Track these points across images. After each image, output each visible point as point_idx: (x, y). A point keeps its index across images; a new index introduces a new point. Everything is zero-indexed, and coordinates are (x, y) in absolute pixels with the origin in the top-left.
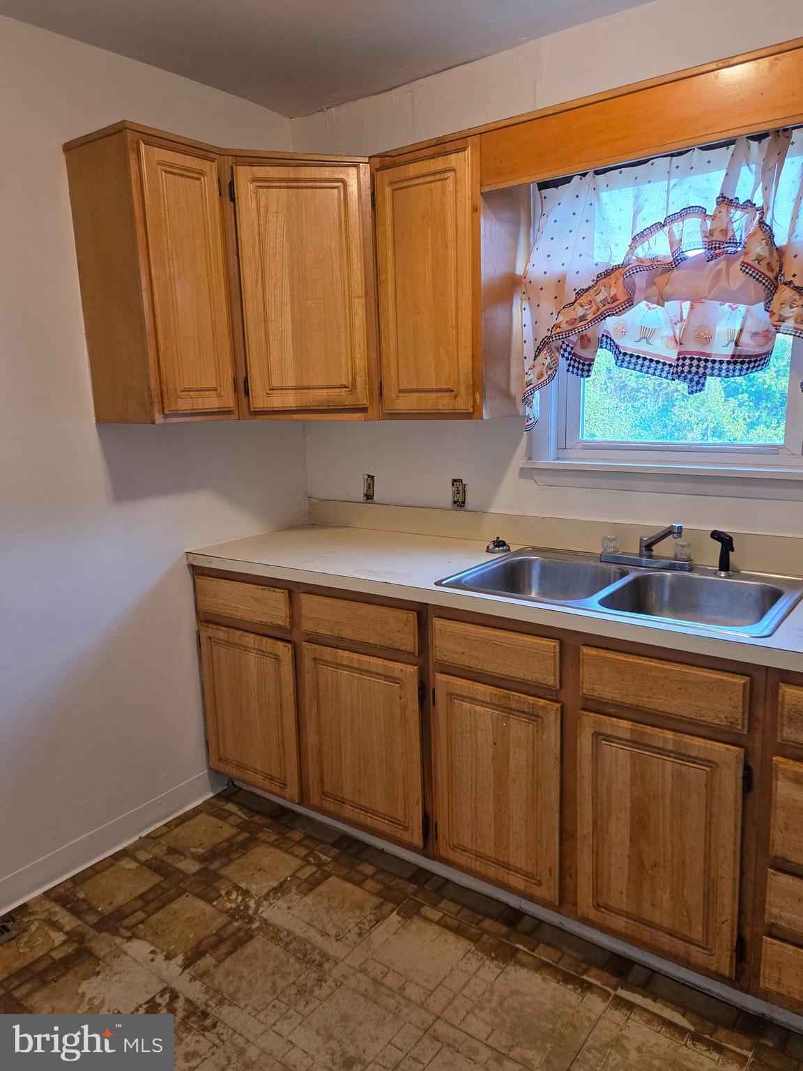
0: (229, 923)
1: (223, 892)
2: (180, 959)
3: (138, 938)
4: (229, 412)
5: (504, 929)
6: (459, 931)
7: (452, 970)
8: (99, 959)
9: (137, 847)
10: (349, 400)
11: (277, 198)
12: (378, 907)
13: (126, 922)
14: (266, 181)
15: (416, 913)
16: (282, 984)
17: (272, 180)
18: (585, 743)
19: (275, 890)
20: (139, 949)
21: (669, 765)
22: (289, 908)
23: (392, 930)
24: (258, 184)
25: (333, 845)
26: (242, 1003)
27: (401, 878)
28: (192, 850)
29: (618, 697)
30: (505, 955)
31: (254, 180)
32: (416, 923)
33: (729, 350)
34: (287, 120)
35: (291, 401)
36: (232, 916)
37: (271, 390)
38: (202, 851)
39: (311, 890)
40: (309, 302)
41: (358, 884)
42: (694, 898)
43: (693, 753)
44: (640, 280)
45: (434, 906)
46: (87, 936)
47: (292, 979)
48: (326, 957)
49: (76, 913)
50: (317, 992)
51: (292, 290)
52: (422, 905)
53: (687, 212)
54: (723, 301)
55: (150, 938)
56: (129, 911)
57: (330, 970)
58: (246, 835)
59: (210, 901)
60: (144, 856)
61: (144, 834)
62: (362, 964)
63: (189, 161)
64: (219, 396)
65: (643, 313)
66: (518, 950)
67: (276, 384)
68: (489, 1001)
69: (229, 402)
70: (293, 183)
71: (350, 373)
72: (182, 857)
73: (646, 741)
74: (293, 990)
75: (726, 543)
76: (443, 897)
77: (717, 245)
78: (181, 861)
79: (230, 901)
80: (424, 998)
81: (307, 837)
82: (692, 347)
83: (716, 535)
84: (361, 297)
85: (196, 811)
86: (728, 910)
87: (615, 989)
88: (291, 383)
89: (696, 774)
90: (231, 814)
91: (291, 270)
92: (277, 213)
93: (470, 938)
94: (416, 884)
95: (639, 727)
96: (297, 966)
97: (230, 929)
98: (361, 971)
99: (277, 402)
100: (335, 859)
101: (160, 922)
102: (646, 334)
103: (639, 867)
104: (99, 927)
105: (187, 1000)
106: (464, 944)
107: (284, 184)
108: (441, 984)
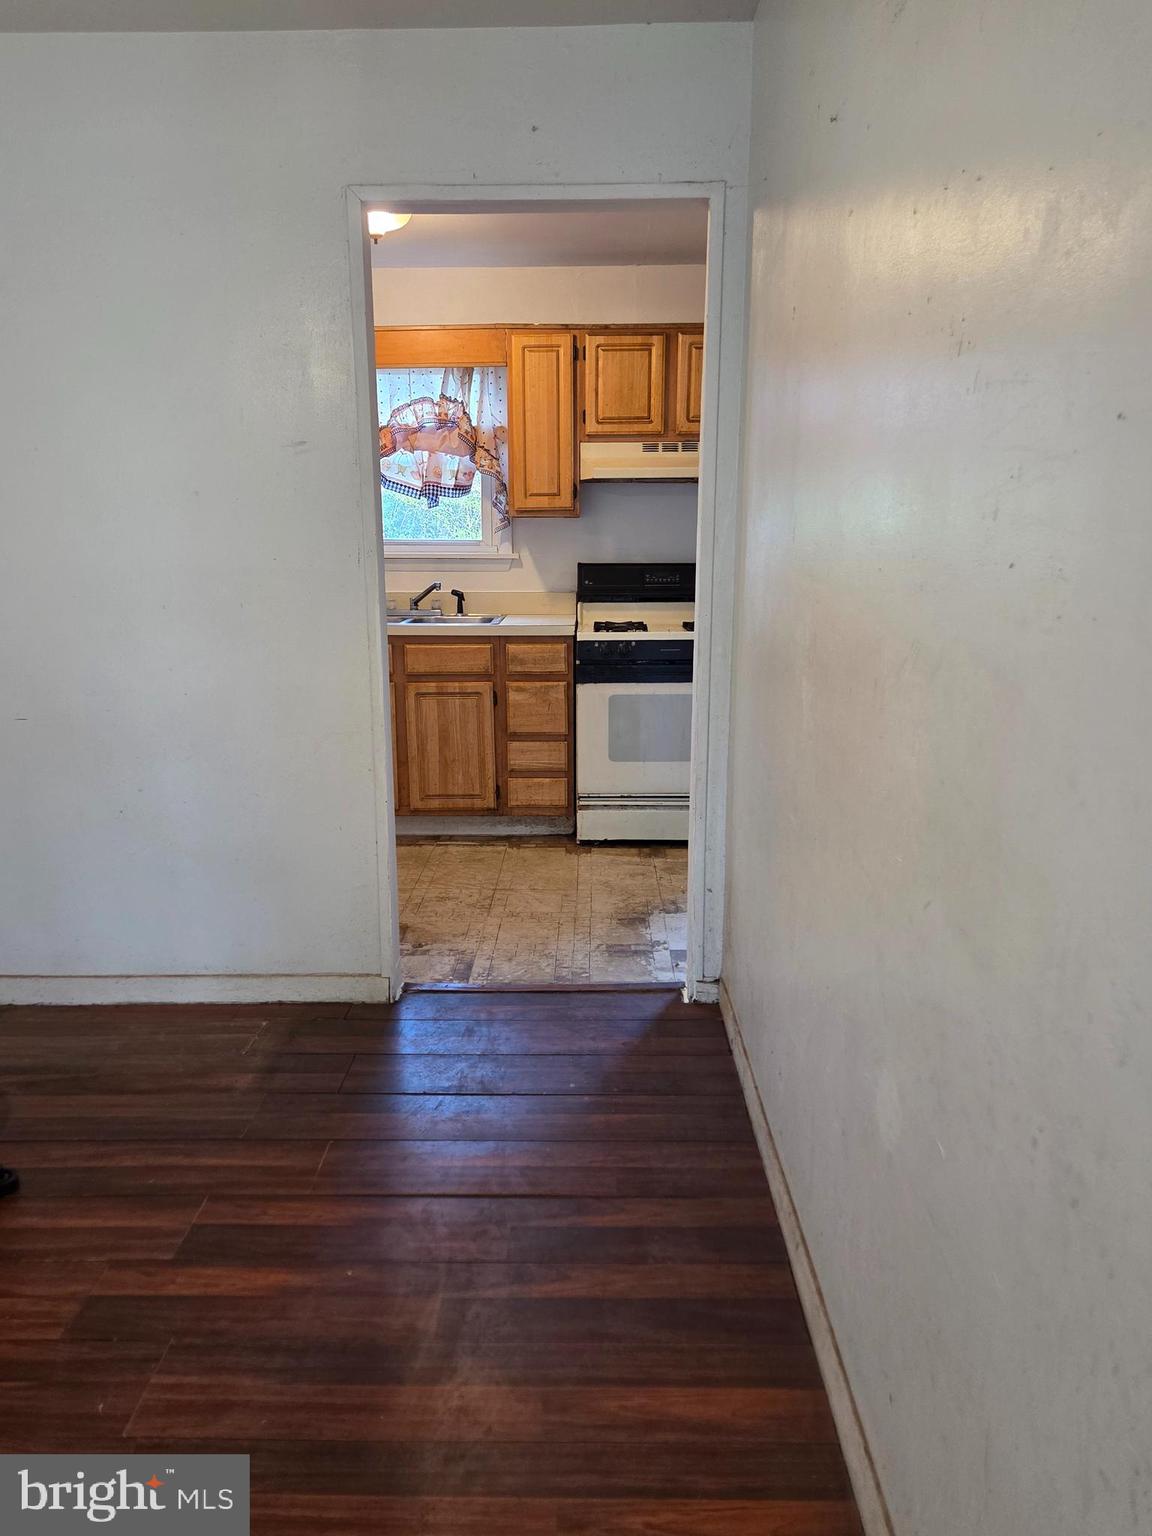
18: (411, 701)
21: (457, 701)
29: (428, 670)
33: (452, 483)
42: (474, 771)
43: (469, 691)
44: (399, 437)
53: (424, 400)
54: (447, 453)
65: (401, 457)
73: (444, 691)
75: (460, 596)
77: (443, 422)
82: (432, 479)
83: (454, 593)
86: (491, 771)
89: (471, 702)
95: (441, 684)
102: (401, 470)
103: (445, 764)
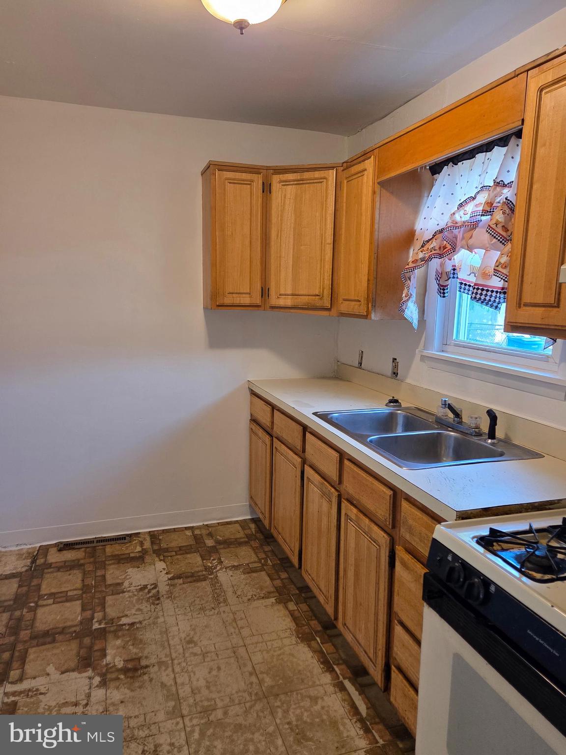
0: (202, 571)
1: (212, 558)
2: (170, 576)
3: (164, 562)
4: (258, 306)
5: (319, 628)
6: (295, 619)
7: (273, 632)
8: (144, 563)
9: (199, 528)
10: (319, 304)
11: (291, 190)
12: (269, 593)
13: (165, 554)
14: (286, 182)
15: (284, 603)
16: (197, 602)
17: (290, 181)
18: (343, 519)
19: (234, 566)
20: (161, 565)
21: (366, 540)
22: (232, 576)
23: (265, 604)
24: (283, 184)
25: (279, 559)
26: (175, 602)
27: (295, 585)
28: (218, 537)
30: (306, 638)
31: (281, 182)
32: (281, 607)
34: (346, 138)
35: (289, 302)
36: (206, 569)
37: (280, 295)
38: (221, 539)
39: (248, 573)
40: (302, 247)
41: (272, 579)
42: (371, 630)
43: (373, 535)
45: (297, 604)
46: (148, 553)
47: (203, 602)
48: (225, 601)
49: (152, 543)
50: (207, 612)
51: (294, 240)
52: (291, 600)
55: (168, 563)
56: (171, 550)
57: (221, 607)
58: (247, 540)
59: (203, 560)
60: (197, 532)
61: (206, 523)
62: (237, 611)
63: (244, 176)
64: (251, 297)
66: (316, 639)
67: (282, 292)
68: (275, 651)
69: (258, 300)
70: (299, 182)
71: (321, 288)
72: (211, 538)
73: (360, 523)
74: (199, 607)
75: (493, 419)
76: (306, 602)
78: (209, 540)
79: (211, 563)
80: (247, 636)
81: (272, 551)
84: (331, 244)
85: (236, 522)
86: (381, 643)
87: (344, 678)
88: (289, 292)
89: (373, 549)
90: (250, 528)
91: (295, 229)
92: (290, 199)
93: (297, 624)
94: (299, 591)
95: (359, 514)
96: (210, 599)
97: (200, 573)
98: (233, 614)
99: (282, 302)
100: (273, 565)
101: (178, 559)
103: (356, 603)
104: (154, 551)
105: (158, 591)
106: (293, 625)
107: (296, 183)
108: (261, 635)
